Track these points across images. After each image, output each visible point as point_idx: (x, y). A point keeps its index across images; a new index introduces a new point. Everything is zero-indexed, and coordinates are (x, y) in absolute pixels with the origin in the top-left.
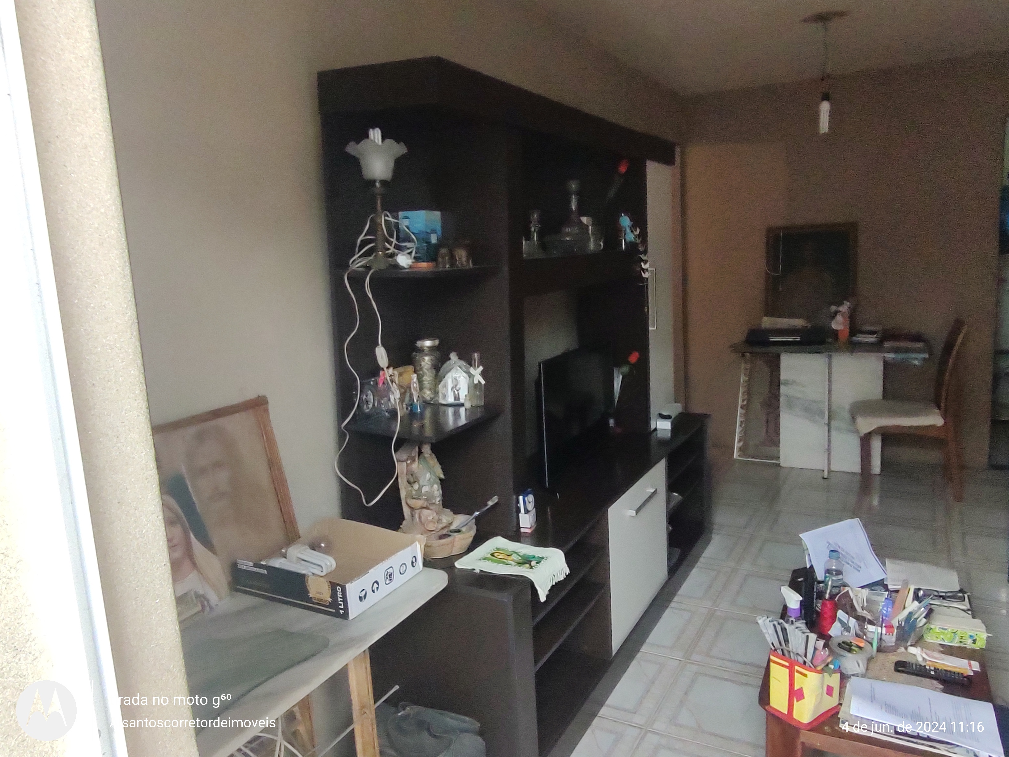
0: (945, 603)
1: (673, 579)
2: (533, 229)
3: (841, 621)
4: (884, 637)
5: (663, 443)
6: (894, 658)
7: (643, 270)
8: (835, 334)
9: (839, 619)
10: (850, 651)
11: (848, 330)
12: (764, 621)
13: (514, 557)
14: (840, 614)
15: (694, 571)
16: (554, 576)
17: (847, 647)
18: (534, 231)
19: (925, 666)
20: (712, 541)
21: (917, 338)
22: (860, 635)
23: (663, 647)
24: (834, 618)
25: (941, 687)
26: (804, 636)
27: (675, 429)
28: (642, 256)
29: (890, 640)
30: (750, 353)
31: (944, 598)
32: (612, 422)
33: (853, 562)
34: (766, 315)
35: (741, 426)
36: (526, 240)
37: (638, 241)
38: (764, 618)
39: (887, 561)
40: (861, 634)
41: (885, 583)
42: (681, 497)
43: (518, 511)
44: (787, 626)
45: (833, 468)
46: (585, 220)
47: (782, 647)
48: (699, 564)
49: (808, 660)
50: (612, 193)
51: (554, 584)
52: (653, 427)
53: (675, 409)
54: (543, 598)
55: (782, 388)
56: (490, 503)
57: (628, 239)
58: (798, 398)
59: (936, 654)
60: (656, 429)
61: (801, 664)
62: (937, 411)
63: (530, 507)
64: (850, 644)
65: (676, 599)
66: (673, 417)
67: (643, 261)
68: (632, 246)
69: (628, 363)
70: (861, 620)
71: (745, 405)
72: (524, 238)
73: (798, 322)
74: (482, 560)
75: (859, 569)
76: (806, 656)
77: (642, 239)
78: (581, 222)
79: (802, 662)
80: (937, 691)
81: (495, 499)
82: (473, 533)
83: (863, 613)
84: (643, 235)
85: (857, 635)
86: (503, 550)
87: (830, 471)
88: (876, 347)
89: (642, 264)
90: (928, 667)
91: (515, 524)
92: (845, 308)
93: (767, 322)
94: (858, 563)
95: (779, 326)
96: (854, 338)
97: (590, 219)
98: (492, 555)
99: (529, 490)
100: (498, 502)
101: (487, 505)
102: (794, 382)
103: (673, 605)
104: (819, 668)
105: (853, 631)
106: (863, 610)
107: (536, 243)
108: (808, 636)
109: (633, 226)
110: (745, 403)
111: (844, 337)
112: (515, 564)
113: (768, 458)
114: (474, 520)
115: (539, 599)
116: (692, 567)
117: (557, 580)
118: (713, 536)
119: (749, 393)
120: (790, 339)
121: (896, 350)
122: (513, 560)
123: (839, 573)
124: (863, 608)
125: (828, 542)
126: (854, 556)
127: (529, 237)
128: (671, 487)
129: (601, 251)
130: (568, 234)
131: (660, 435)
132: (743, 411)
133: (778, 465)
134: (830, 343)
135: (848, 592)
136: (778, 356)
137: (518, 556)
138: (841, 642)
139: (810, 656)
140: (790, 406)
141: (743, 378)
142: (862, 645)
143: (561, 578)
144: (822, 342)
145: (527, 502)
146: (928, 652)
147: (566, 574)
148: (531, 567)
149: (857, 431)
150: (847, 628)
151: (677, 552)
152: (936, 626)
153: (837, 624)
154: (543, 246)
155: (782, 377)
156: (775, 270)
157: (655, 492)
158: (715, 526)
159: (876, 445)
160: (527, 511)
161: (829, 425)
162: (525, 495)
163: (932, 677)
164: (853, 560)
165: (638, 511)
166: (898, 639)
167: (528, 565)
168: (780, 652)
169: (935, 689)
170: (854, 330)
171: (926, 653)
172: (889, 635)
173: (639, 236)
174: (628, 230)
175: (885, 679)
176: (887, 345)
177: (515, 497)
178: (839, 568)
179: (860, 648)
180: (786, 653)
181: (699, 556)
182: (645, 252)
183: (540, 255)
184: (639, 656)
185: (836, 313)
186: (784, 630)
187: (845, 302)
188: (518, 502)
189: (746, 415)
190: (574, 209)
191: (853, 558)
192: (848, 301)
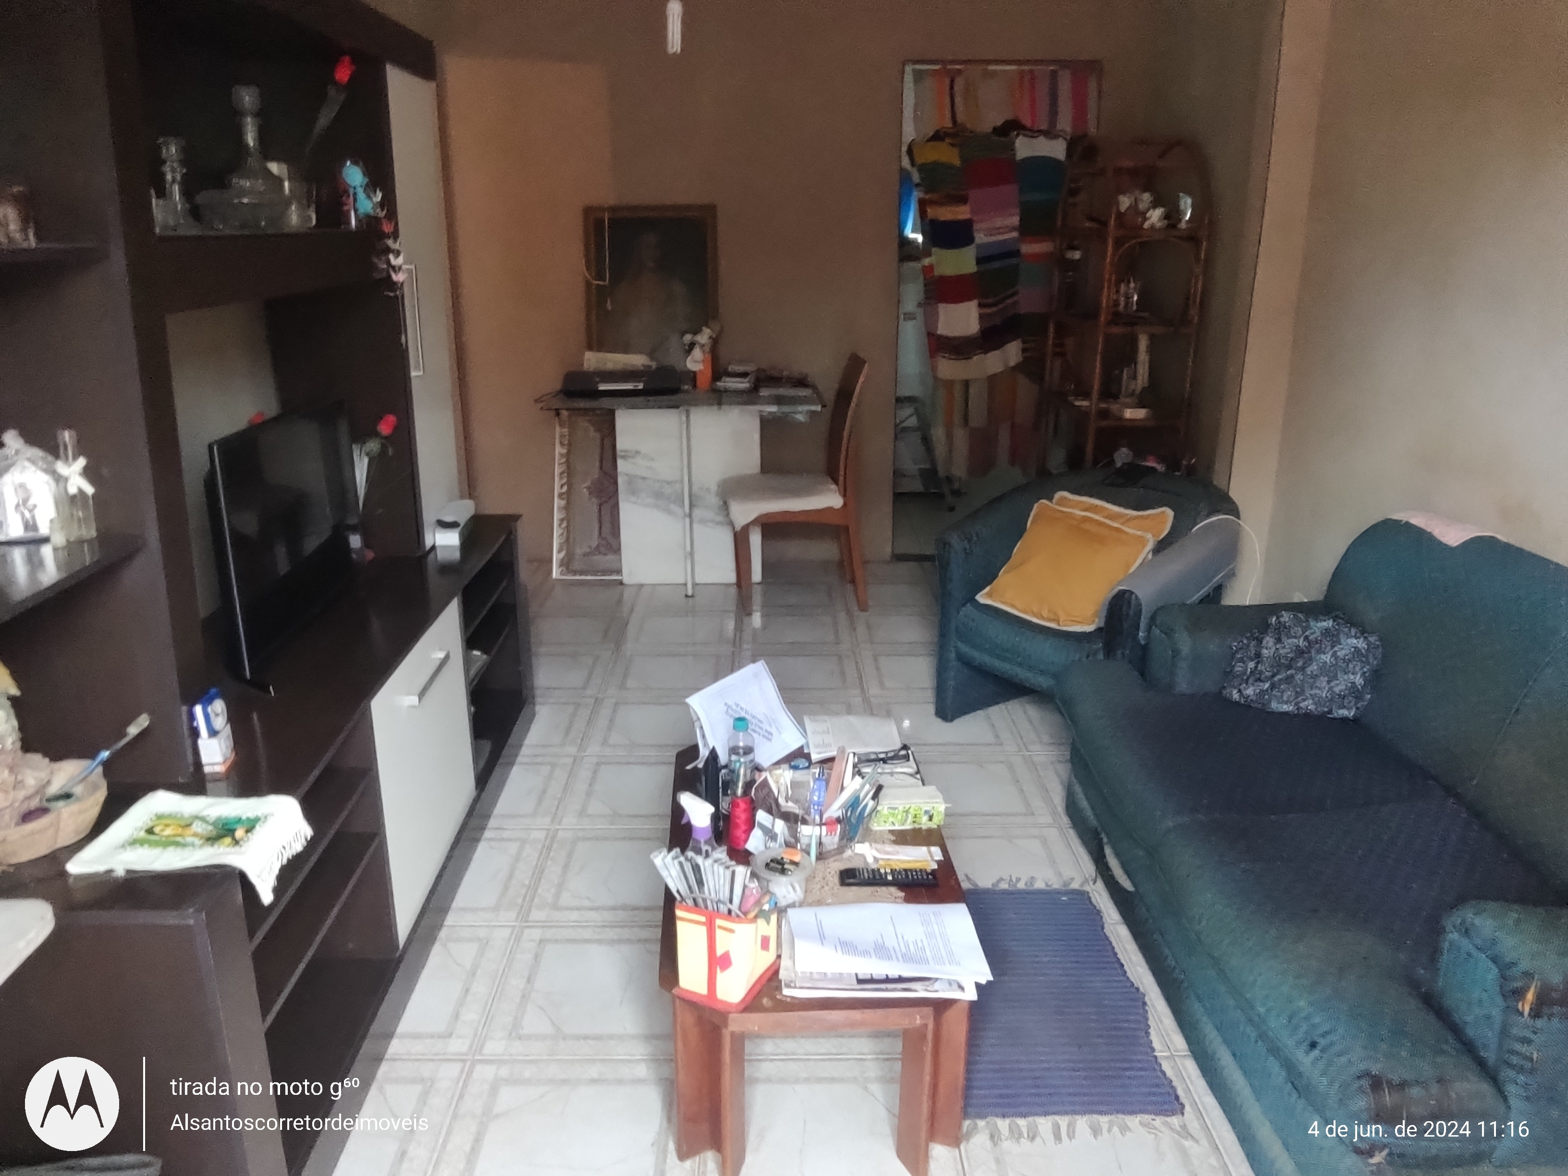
0: (888, 768)
1: (484, 795)
2: (169, 177)
3: (763, 827)
4: (823, 840)
5: (447, 569)
6: (836, 866)
7: (395, 269)
8: (693, 377)
9: (758, 823)
10: (783, 871)
11: (709, 373)
12: (663, 860)
13: (198, 827)
14: (761, 816)
15: (516, 772)
16: (284, 848)
17: (778, 866)
18: (174, 181)
19: (879, 870)
20: (537, 716)
21: (801, 382)
22: (790, 842)
23: (483, 909)
24: (751, 824)
25: (902, 894)
26: (728, 873)
27: (468, 543)
28: (390, 242)
29: (832, 841)
30: (567, 409)
31: (884, 761)
32: (355, 541)
33: (761, 728)
34: (590, 348)
35: (560, 525)
36: (158, 197)
37: (381, 214)
38: (662, 854)
39: (807, 721)
40: (793, 840)
41: (806, 751)
42: (485, 656)
43: (195, 733)
44: (699, 860)
45: (698, 580)
46: (274, 167)
47: (693, 895)
48: (520, 759)
49: (735, 907)
50: (324, 119)
51: (285, 861)
52: (428, 543)
53: (463, 511)
54: (267, 897)
55: (620, 462)
56: (133, 730)
57: (361, 211)
58: (644, 478)
59: (889, 848)
60: (433, 548)
61: (723, 914)
62: (834, 487)
63: (220, 722)
64: (781, 861)
65: (492, 823)
66: (462, 525)
67: (393, 251)
68: (370, 224)
69: (375, 434)
70: (790, 819)
71: (563, 494)
72: (153, 192)
73: (637, 360)
74: (128, 848)
75: (770, 737)
76: (731, 901)
77: (387, 211)
78: (269, 173)
79: (726, 911)
80: (898, 903)
81: (143, 722)
82: (102, 794)
83: (788, 807)
84: (389, 203)
85: (788, 845)
86: (170, 816)
87: (695, 585)
88: (749, 397)
89: (391, 257)
90: (882, 871)
91: (190, 758)
92: (704, 337)
93: (592, 360)
94: (769, 729)
95: (610, 366)
96: (718, 383)
97: (284, 167)
98: (150, 831)
99: (213, 691)
100: (149, 726)
101: (125, 735)
102: (637, 452)
103: (487, 834)
104: (752, 915)
105: (780, 839)
106: (787, 802)
107: (179, 207)
108: (733, 873)
109: (367, 185)
110: (565, 488)
111: (704, 381)
112: (201, 842)
113: (605, 572)
114: (100, 769)
115: (260, 900)
116: (511, 764)
117: (289, 854)
118: (537, 708)
119: (569, 472)
120: (629, 386)
121: (779, 400)
122: (195, 835)
123: (749, 750)
124: (787, 799)
125: (726, 704)
126: (761, 718)
127: (162, 193)
128: (471, 642)
129: (310, 228)
130: (243, 193)
131: (441, 555)
132: (563, 503)
133: (621, 583)
134: (687, 392)
135: (765, 780)
136: (612, 413)
137: (204, 825)
138: (769, 861)
139: (736, 900)
140: (634, 492)
141: (559, 450)
142: (797, 859)
143: (298, 847)
144: (674, 391)
145: (212, 716)
146: (879, 846)
147: (306, 839)
148: (236, 842)
149: (731, 524)
150: (770, 834)
151: (487, 746)
152: (884, 807)
153: (756, 833)
154: (195, 212)
155: (620, 445)
156: (600, 276)
157: (447, 657)
158: (538, 692)
159: (756, 539)
160: (213, 733)
161: (690, 516)
162: (207, 702)
163: (887, 884)
164: (761, 725)
165: (422, 695)
166: (842, 838)
167: (228, 840)
168: (690, 902)
169: (895, 900)
170: (718, 373)
171: (877, 850)
172: (831, 835)
173: (382, 205)
174: (361, 195)
175: (830, 901)
176: (764, 392)
177: (184, 709)
178: (750, 744)
179: (796, 864)
180: (700, 901)
181: (520, 746)
182: (395, 235)
183: (190, 230)
184: (443, 934)
185: (692, 345)
186: (696, 869)
187: (704, 328)
188: (192, 717)
189: (567, 508)
190: (252, 144)
191: (761, 722)
192: (708, 327)
